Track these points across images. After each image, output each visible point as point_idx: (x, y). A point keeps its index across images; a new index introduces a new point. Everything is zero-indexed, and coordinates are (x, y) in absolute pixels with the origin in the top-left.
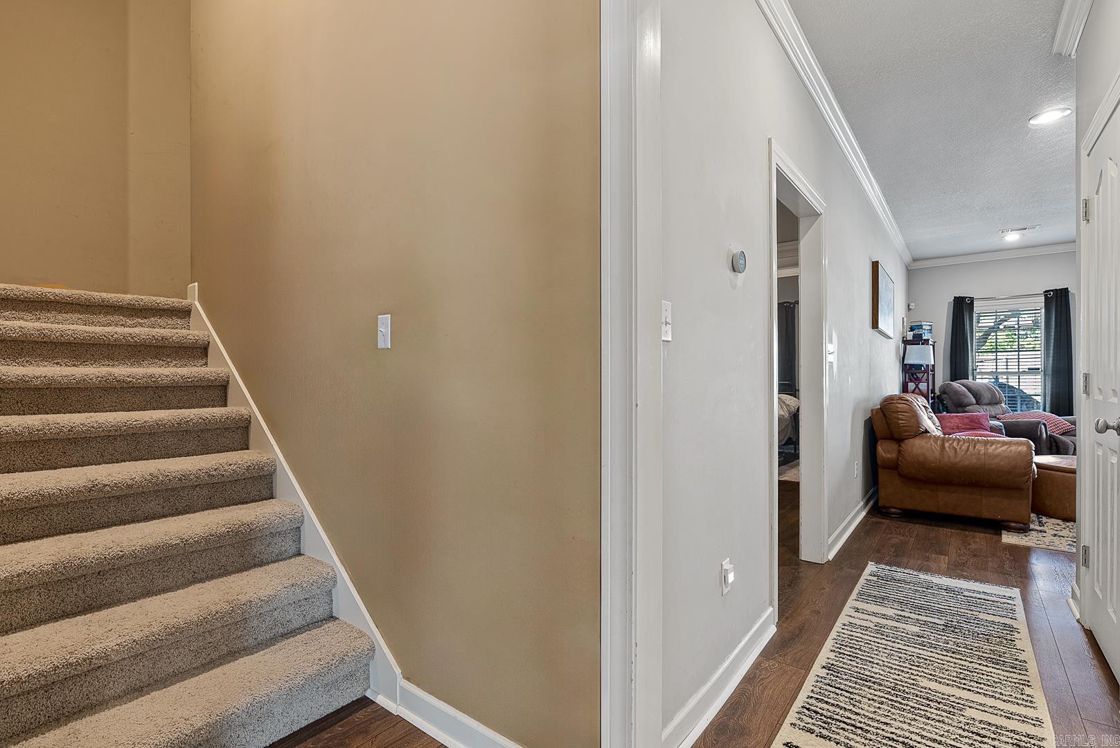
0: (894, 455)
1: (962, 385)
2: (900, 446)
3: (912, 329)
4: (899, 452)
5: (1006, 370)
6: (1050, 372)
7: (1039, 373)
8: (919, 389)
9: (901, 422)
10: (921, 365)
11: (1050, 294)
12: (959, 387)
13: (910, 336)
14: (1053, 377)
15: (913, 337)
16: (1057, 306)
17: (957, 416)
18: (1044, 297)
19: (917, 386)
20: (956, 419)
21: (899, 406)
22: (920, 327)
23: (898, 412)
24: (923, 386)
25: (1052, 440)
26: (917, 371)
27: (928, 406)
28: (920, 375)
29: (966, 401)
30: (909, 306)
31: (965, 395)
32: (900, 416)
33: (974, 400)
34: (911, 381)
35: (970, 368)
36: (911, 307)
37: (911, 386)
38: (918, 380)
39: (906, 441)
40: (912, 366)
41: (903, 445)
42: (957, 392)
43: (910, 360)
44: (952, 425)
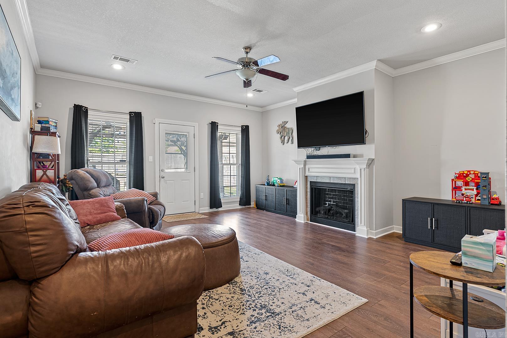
0: (19, 315)
1: (86, 172)
2: (32, 293)
3: (39, 122)
4: (30, 305)
5: (113, 161)
6: (133, 163)
7: (125, 163)
8: (47, 176)
9: (33, 249)
10: (49, 155)
11: (132, 115)
12: (85, 173)
13: (38, 127)
14: (134, 166)
15: (41, 129)
16: (136, 122)
17: (88, 202)
18: (129, 116)
19: (45, 173)
20: (87, 205)
21: (28, 218)
22: (47, 122)
23: (27, 230)
24: (51, 173)
25: (150, 210)
26: (46, 160)
27: (64, 198)
28: (47, 164)
29: (90, 185)
30: (36, 104)
31: (89, 181)
32: (31, 239)
33: (95, 184)
34: (39, 168)
35: (86, 159)
36: (38, 106)
37: (39, 173)
38: (45, 168)
39: (44, 282)
40: (39, 155)
41: (37, 291)
42: (83, 179)
43: (38, 149)
44: (85, 211)
